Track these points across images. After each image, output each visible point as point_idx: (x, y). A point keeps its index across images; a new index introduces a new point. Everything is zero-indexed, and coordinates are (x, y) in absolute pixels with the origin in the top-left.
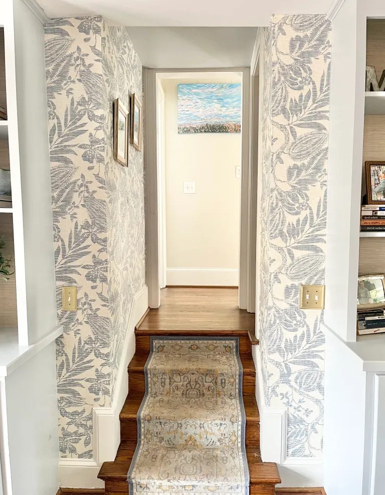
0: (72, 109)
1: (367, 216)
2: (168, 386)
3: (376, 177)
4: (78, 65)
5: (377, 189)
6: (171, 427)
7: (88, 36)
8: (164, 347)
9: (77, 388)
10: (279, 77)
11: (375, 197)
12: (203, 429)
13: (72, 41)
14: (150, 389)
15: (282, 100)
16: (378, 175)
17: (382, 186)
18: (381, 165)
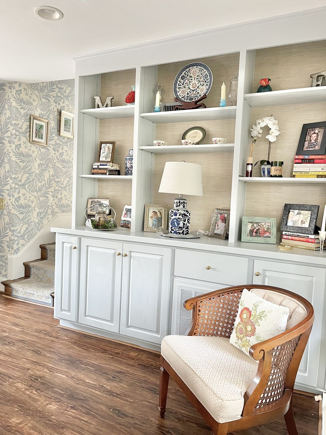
17: (106, 154)
18: (107, 143)
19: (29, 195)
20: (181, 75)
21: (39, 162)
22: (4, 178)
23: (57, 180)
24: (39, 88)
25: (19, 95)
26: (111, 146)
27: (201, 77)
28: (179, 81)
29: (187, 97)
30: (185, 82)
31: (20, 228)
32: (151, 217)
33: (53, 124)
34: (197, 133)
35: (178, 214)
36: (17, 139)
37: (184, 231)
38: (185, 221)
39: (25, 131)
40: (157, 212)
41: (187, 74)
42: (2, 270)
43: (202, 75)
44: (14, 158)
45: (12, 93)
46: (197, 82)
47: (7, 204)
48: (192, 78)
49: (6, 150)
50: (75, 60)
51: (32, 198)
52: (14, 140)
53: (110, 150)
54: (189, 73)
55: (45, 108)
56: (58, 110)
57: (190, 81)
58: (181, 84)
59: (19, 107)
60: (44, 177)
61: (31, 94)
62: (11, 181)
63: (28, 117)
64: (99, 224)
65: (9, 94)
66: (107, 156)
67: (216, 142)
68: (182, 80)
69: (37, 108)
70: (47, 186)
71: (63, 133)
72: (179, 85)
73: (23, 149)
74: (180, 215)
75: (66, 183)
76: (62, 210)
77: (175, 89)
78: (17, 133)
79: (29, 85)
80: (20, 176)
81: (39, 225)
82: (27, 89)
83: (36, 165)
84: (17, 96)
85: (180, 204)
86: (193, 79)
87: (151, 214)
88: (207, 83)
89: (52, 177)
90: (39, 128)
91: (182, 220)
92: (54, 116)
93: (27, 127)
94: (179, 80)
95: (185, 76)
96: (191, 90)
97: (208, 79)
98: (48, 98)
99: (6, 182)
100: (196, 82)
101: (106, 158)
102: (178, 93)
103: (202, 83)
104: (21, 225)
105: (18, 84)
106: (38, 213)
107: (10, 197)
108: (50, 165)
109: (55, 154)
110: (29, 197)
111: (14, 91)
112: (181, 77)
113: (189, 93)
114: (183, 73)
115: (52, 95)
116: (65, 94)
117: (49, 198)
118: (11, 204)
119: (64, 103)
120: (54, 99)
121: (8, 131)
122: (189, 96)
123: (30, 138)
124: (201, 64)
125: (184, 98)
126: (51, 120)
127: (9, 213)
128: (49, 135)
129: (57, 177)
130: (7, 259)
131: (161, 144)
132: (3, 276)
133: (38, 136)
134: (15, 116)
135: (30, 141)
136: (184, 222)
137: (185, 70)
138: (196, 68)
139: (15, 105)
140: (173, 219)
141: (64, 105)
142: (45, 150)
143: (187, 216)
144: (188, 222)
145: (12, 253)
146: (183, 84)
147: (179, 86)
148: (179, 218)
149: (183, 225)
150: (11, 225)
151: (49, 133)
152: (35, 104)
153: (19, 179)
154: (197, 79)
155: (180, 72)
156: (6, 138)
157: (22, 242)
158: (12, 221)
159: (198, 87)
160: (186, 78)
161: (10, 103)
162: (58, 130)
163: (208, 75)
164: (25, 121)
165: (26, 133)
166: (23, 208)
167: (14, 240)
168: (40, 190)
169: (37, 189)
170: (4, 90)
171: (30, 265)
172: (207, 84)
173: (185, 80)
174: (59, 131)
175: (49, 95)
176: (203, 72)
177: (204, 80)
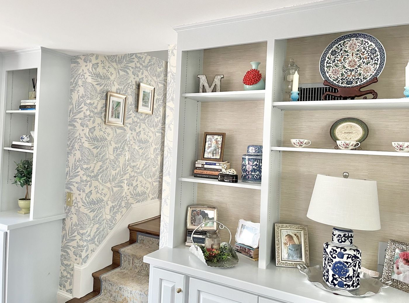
0: (78, 100)
1: (198, 167)
2: (132, 265)
3: (210, 143)
4: (82, 78)
5: (209, 151)
6: (116, 289)
7: (87, 64)
8: (144, 240)
9: (68, 251)
10: (171, 80)
11: (206, 156)
12: (131, 294)
13: (81, 66)
14: (122, 264)
15: (172, 93)
16: (211, 142)
17: (212, 148)
18: (215, 135)
19: (101, 187)
20: (331, 50)
21: (114, 145)
22: (73, 168)
23: (132, 164)
24: (117, 60)
25: (95, 69)
26: (220, 138)
27: (364, 52)
28: (328, 58)
29: (341, 79)
30: (337, 59)
31: (90, 230)
32: (285, 244)
33: (131, 100)
34: (351, 127)
35: (346, 256)
36: (91, 121)
37: (354, 282)
38: (355, 266)
39: (101, 110)
40: (293, 236)
41: (341, 48)
42: (66, 282)
43: (366, 50)
44: (86, 145)
45: (88, 67)
46: (357, 59)
47: (76, 201)
48: (348, 54)
49: (77, 134)
50: (177, 31)
51: (106, 191)
52: (88, 123)
53: (219, 144)
54: (343, 47)
55: (123, 81)
56: (136, 82)
57: (345, 58)
58: (331, 62)
59: (95, 83)
60: (119, 163)
61: (109, 67)
62: (81, 173)
63: (105, 94)
64: (211, 253)
65: (83, 67)
66: (214, 152)
67: (402, 148)
68: (332, 56)
69: (115, 83)
70: (122, 173)
71: (141, 109)
72: (328, 62)
73: (97, 133)
74: (348, 258)
75: (142, 166)
76: (137, 200)
77: (322, 68)
78: (92, 114)
79: (106, 57)
80: (92, 165)
81: (112, 222)
82: (105, 62)
83: (111, 149)
84: (93, 71)
85: (346, 239)
86: (350, 55)
87: (284, 239)
88: (375, 60)
89: (128, 161)
90: (115, 106)
91: (352, 264)
92: (132, 90)
93: (102, 106)
94: (327, 56)
95: (337, 50)
96: (347, 70)
97: (378, 55)
98: (127, 70)
99: (76, 173)
100: (355, 58)
101: (213, 154)
102: (327, 74)
103: (365, 60)
104: (91, 226)
105: (94, 56)
106: (111, 208)
107: (80, 192)
108: (126, 147)
109: (132, 134)
110: (102, 190)
111: (90, 65)
112: (330, 52)
113: (344, 73)
114: (335, 47)
115: (130, 67)
116: (144, 64)
117: (124, 187)
118: (80, 201)
119: (142, 74)
120: (132, 70)
121: (80, 112)
122: (345, 78)
123: (105, 118)
124: (365, 35)
125: (337, 81)
126: (129, 95)
127: (78, 211)
128: (126, 113)
129: (133, 161)
130: (73, 270)
131: (304, 143)
132: (67, 291)
133: (114, 116)
134: (91, 94)
135: (105, 122)
136: (354, 268)
137: (337, 43)
138: (355, 40)
139: (90, 82)
140: (336, 263)
141: (144, 76)
142: (122, 131)
143: (358, 258)
144: (359, 266)
145: (80, 263)
146: (334, 62)
147: (328, 64)
148: (347, 263)
149: (353, 272)
150: (79, 227)
151: (126, 110)
152: (112, 78)
153: (91, 169)
154: (357, 54)
155: (330, 46)
156: (78, 120)
157: (91, 246)
158: (82, 221)
159: (359, 66)
160: (339, 53)
161: (84, 78)
162: (135, 106)
163: (378, 50)
164: (101, 99)
165: (102, 113)
166: (94, 204)
167: (82, 246)
168: (114, 179)
169: (111, 179)
170: (78, 63)
171: (102, 278)
172: (376, 62)
173: (337, 56)
174: (137, 107)
175: (127, 66)
176: (367, 45)
177: (369, 57)
